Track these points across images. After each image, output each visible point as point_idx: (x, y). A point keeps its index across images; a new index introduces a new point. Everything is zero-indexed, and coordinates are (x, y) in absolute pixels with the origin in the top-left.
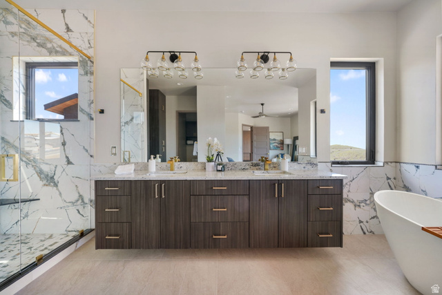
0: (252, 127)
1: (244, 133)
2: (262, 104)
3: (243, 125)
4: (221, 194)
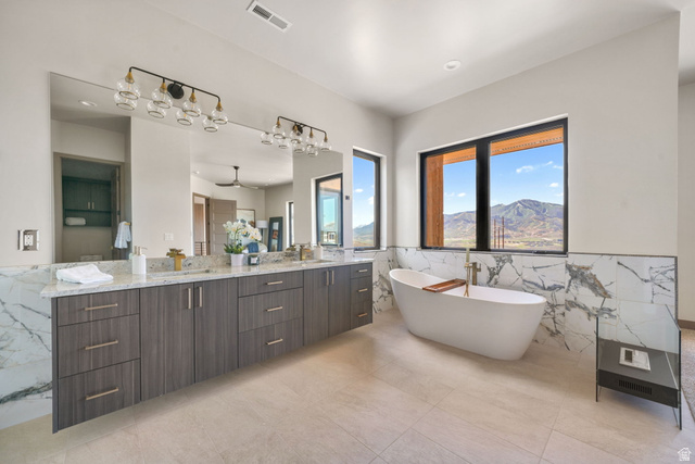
0: (207, 200)
1: (197, 207)
2: (236, 168)
3: (194, 195)
4: (276, 290)
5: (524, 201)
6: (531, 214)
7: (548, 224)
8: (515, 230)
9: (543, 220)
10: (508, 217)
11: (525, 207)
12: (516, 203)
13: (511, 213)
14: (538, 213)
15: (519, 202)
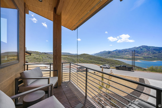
5: (143, 46)
6: (145, 50)
7: (150, 52)
8: (140, 54)
9: (149, 51)
10: (138, 50)
11: (143, 48)
12: (140, 47)
13: (139, 49)
14: (147, 49)
15: (141, 46)
